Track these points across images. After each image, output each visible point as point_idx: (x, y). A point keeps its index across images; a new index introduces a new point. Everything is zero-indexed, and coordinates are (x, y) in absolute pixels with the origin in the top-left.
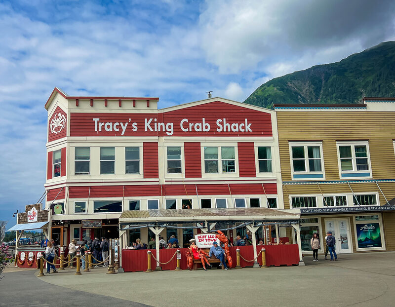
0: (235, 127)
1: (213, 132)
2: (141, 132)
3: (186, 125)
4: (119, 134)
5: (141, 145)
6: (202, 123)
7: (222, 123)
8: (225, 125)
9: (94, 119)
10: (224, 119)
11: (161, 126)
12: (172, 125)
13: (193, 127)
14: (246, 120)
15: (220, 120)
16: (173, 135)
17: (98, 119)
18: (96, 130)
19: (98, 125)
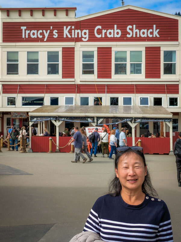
0: (144, 33)
1: (124, 38)
2: (61, 38)
3: (99, 32)
4: (42, 40)
5: (60, 50)
6: (114, 30)
7: (132, 29)
8: (135, 31)
9: (22, 28)
10: (134, 26)
11: (78, 33)
12: (87, 31)
13: (106, 34)
14: (155, 26)
15: (130, 27)
16: (88, 41)
17: (25, 28)
18: (23, 37)
19: (25, 33)
